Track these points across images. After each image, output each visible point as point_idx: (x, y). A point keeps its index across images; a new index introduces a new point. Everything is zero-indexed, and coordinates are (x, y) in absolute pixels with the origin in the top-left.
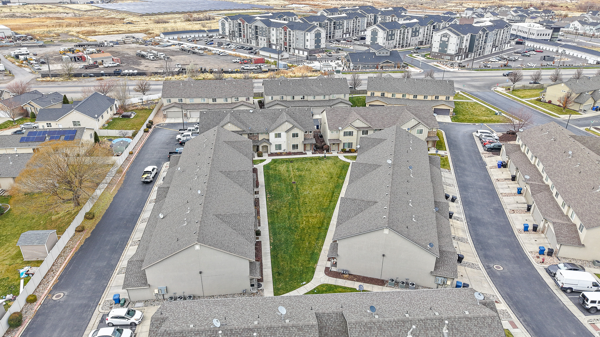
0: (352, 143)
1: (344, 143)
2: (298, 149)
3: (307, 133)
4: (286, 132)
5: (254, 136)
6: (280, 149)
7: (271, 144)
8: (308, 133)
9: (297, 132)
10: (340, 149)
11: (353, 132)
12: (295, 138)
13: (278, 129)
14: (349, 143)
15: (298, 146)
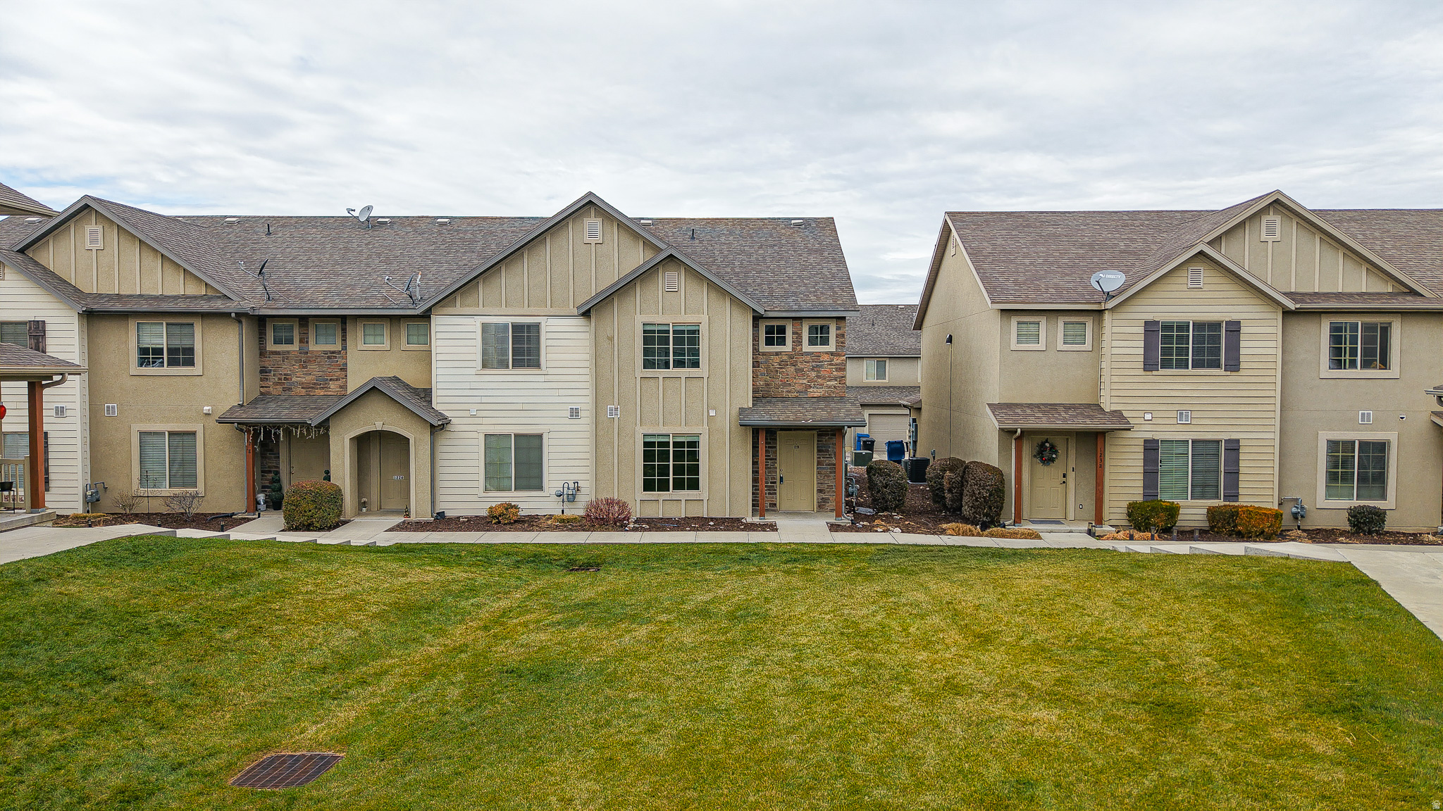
0: (1234, 447)
1: (1151, 447)
2: (703, 492)
3: (788, 348)
4: (586, 314)
5: (316, 357)
6: (530, 477)
7: (439, 427)
8: (798, 341)
9: (686, 318)
10: (1115, 508)
11: (1234, 328)
12: (673, 371)
13: (506, 280)
14: (1206, 449)
15: (694, 456)
